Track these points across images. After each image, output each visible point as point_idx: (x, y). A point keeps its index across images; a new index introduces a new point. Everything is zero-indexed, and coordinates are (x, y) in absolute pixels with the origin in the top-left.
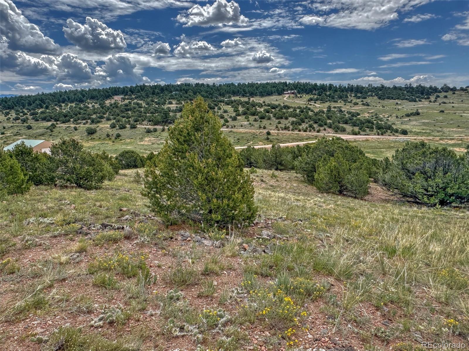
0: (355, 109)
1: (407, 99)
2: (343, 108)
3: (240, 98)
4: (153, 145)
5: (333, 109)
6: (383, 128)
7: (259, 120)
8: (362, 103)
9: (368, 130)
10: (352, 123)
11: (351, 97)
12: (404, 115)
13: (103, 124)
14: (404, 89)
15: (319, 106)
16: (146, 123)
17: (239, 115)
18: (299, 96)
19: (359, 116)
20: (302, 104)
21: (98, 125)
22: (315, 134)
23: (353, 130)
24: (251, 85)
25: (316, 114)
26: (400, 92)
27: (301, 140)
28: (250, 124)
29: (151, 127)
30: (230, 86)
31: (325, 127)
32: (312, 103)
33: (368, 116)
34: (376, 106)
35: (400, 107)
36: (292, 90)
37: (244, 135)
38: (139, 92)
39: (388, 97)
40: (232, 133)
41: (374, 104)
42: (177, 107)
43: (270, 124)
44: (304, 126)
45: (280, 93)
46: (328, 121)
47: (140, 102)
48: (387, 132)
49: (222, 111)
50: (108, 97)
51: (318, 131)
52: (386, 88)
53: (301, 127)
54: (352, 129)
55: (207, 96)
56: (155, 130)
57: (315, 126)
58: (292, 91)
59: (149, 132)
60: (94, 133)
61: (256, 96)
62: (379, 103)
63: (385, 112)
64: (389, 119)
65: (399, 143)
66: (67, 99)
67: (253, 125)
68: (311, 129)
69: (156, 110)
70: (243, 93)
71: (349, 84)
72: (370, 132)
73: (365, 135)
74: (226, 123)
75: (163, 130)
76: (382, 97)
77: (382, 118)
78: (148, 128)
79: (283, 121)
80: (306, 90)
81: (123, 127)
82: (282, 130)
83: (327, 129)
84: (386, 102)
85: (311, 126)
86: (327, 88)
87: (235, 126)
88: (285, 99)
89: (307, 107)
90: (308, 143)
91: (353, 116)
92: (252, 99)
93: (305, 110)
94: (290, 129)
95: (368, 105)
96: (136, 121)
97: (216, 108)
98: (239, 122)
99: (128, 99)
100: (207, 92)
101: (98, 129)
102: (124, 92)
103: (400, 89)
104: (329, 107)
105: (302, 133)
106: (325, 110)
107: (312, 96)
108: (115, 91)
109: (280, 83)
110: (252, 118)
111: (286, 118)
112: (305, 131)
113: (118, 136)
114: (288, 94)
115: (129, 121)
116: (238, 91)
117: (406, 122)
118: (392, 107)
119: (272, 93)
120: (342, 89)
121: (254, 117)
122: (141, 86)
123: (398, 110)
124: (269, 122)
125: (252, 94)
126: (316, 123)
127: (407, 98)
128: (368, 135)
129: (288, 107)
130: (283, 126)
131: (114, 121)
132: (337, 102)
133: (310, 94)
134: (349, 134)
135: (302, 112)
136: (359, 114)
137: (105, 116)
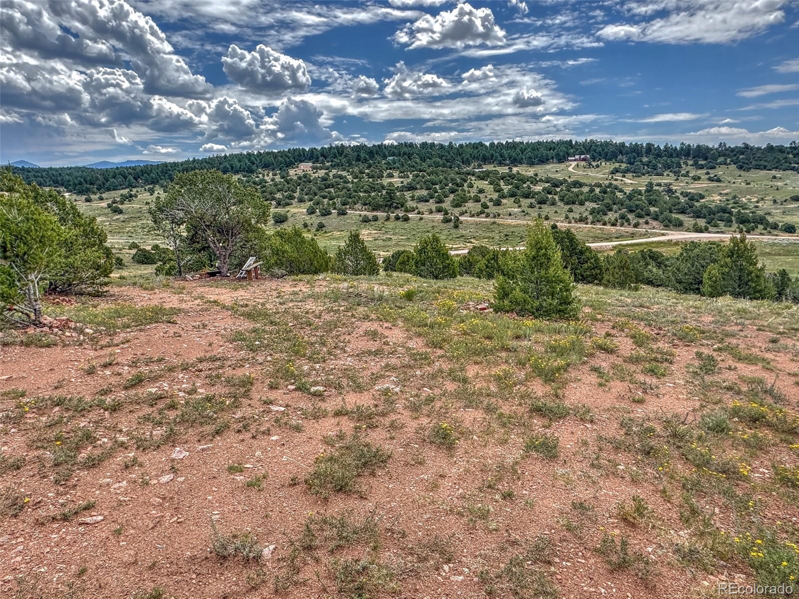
0: (694, 188)
1: (793, 169)
2: (675, 186)
3: (495, 167)
4: (377, 242)
5: (656, 188)
6: (749, 222)
7: (538, 206)
8: (707, 176)
9: (722, 224)
10: (694, 212)
11: (687, 167)
12: (788, 198)
13: (294, 208)
14: (788, 150)
15: (631, 182)
16: (360, 208)
17: (504, 197)
18: (594, 164)
19: (703, 200)
20: (602, 179)
21: (287, 208)
22: (630, 229)
23: (695, 225)
24: (513, 146)
25: (630, 197)
26: (780, 156)
27: (607, 239)
28: (523, 212)
29: (370, 214)
30: (477, 148)
31: (648, 218)
32: (618, 176)
33: (721, 201)
34: (734, 183)
35: (779, 184)
36: (581, 153)
37: (512, 229)
38: (335, 157)
39: (756, 165)
40: (495, 226)
41: (729, 179)
42: (402, 182)
43: (556, 212)
44: (611, 216)
45: (562, 159)
46: (652, 209)
47: (344, 173)
48: (757, 227)
49: (475, 190)
50: (290, 165)
51: (636, 226)
52: (752, 149)
53: (606, 218)
54: (694, 222)
55: (444, 164)
56: (376, 219)
57: (630, 216)
58: (582, 157)
59: (366, 222)
60: (284, 221)
61: (521, 163)
62: (740, 176)
63: (752, 192)
64: (760, 205)
65: (779, 248)
66: (230, 168)
67: (527, 214)
68: (624, 221)
69: (372, 188)
70: (500, 159)
71: (682, 144)
72: (727, 229)
73: (718, 232)
74: (486, 210)
75: (388, 219)
76: (746, 166)
77: (746, 204)
78: (365, 216)
79: (577, 208)
80: (606, 154)
81: (326, 213)
82: (576, 222)
83: (650, 221)
84: (755, 174)
85: (623, 217)
86: (644, 150)
87: (499, 215)
88: (570, 169)
89: (611, 184)
90: (620, 245)
91: (692, 199)
92: (515, 170)
93: (608, 190)
94: (589, 221)
95: (719, 181)
96: (344, 204)
97: (466, 185)
98: (504, 208)
99: (321, 168)
100: (441, 157)
101: (289, 215)
102: (312, 156)
103: (781, 150)
104: (650, 185)
105: (608, 227)
106: (643, 189)
107: (617, 165)
108: (300, 155)
109: (561, 143)
110: (525, 202)
111: (582, 204)
112: (614, 225)
113: (321, 226)
114: (575, 160)
115: (334, 204)
116: (492, 156)
117: (792, 210)
118: (764, 183)
119: (548, 160)
120: (670, 152)
121: (529, 201)
122: (337, 147)
123: (777, 189)
124: (554, 208)
125: (515, 162)
126: (631, 211)
127: (794, 167)
128: (722, 232)
129: (581, 185)
130: (578, 216)
131: (311, 203)
132: (663, 175)
133: (614, 161)
134: (688, 230)
135: (605, 192)
136: (702, 197)
137: (295, 195)
